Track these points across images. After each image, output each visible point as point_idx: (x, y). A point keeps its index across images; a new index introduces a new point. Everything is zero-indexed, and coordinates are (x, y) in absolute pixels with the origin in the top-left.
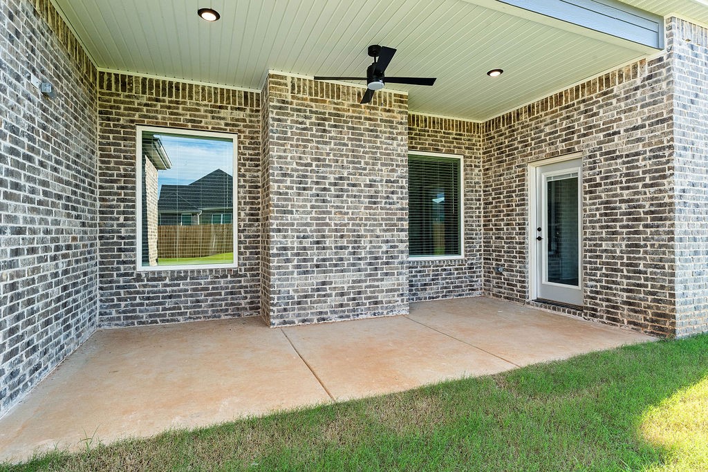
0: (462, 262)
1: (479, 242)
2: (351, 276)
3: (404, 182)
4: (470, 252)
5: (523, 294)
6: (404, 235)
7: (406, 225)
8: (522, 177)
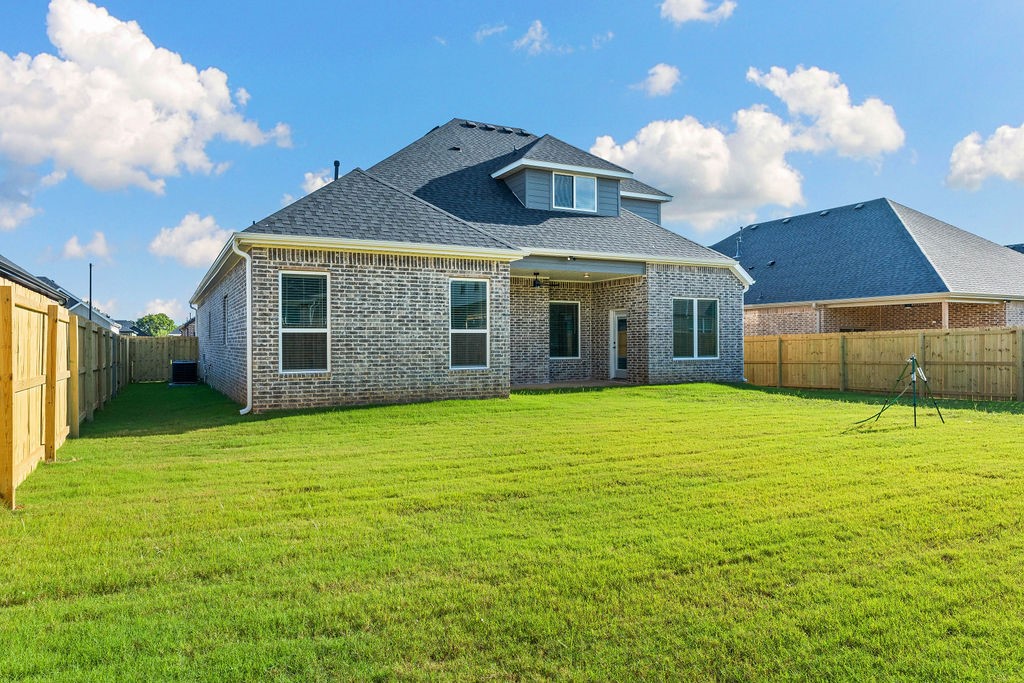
0: (579, 361)
1: (589, 351)
2: (524, 364)
3: (547, 321)
4: (583, 355)
5: (608, 375)
6: (547, 346)
7: (548, 341)
8: (607, 316)
